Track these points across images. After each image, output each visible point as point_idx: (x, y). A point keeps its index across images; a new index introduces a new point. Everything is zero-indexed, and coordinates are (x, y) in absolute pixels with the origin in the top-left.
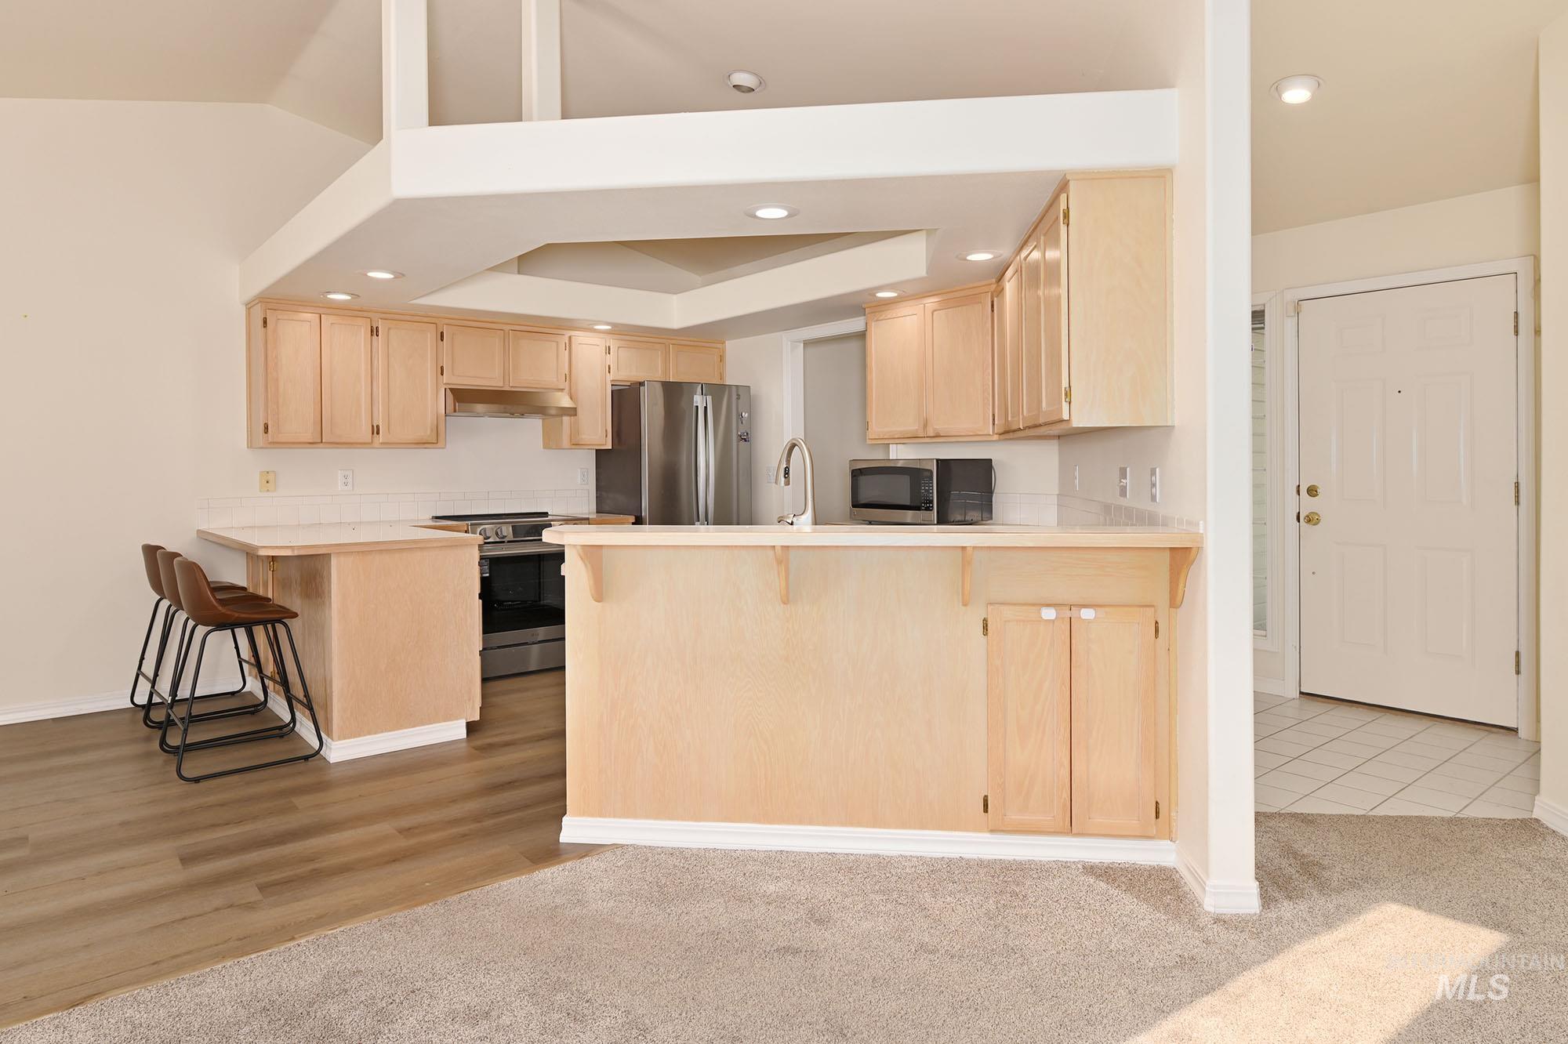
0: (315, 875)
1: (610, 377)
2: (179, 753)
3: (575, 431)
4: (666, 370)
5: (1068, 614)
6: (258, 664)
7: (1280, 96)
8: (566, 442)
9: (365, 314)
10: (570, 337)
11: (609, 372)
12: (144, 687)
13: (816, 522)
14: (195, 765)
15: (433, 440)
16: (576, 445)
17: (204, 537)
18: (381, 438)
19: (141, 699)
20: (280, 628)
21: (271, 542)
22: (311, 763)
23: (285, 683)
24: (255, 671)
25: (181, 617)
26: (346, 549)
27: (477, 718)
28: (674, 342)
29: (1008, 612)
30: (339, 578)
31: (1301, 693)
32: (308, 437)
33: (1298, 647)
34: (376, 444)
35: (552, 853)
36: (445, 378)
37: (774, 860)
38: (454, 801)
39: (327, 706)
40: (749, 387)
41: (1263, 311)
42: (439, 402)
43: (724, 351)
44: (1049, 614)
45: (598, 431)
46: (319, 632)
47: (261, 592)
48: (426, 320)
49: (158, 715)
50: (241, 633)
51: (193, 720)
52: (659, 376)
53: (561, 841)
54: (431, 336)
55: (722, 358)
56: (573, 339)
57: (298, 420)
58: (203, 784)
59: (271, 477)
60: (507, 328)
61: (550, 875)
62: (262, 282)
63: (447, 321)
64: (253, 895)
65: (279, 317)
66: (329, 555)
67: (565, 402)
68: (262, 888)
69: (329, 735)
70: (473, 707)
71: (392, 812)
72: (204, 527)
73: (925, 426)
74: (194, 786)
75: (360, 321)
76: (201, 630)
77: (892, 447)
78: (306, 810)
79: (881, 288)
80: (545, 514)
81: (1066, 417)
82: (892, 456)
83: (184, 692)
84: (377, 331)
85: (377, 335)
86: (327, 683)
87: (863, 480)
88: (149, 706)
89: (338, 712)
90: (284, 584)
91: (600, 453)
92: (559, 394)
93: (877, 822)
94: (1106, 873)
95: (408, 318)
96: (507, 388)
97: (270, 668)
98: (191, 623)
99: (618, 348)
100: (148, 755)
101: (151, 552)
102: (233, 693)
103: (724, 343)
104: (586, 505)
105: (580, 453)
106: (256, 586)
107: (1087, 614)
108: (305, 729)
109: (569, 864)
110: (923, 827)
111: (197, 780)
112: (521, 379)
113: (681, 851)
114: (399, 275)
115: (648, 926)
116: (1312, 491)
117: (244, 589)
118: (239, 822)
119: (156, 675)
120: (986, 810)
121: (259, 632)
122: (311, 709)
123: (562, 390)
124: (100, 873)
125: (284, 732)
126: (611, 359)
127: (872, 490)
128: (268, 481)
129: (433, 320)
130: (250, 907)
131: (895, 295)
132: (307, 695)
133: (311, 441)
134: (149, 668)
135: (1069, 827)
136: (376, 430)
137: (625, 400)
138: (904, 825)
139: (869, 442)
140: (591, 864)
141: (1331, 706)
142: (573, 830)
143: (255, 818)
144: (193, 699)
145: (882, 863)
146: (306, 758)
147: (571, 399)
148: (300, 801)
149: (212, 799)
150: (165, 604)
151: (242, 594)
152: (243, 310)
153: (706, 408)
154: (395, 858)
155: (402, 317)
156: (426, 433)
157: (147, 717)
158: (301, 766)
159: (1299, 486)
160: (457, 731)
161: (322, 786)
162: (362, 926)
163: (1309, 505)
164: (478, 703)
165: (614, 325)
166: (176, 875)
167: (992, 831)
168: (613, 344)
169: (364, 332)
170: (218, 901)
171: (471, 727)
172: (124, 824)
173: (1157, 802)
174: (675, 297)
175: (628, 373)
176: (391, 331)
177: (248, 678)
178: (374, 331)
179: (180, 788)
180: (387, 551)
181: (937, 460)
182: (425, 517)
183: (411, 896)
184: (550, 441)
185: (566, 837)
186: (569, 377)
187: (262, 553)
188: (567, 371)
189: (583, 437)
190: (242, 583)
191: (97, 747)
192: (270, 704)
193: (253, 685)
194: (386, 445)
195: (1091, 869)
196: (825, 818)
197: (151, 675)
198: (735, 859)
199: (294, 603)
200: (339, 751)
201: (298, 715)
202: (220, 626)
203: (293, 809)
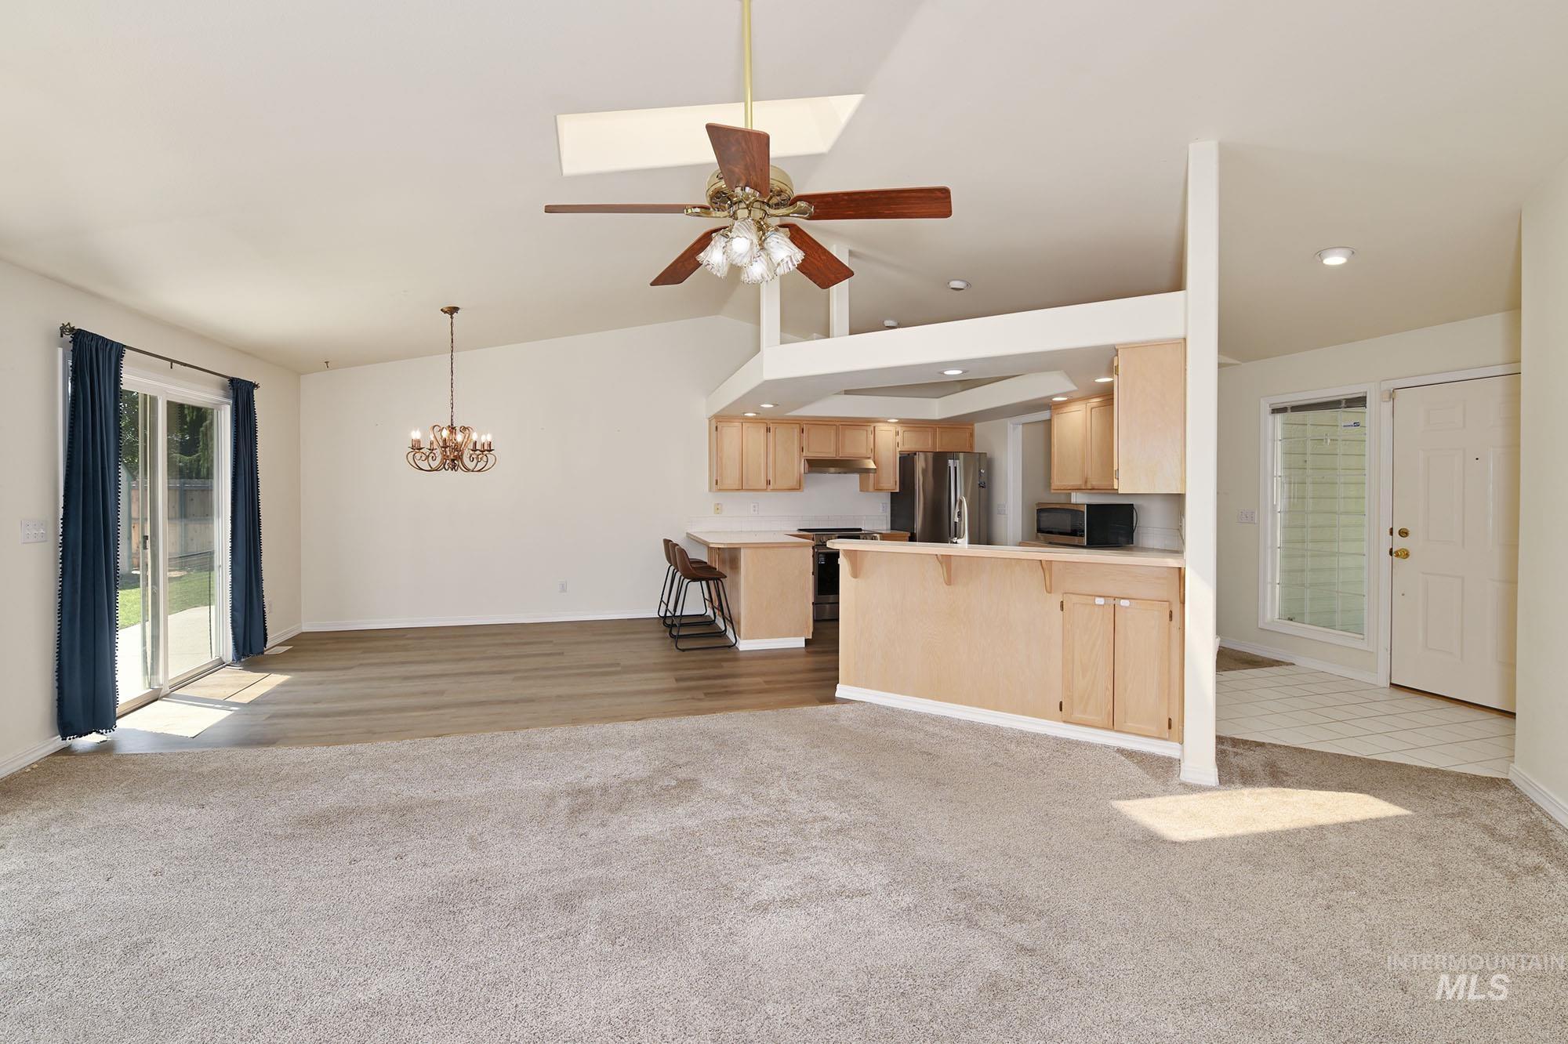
0: (728, 693)
1: (899, 449)
2: (676, 638)
3: (877, 482)
4: (934, 443)
5: (1111, 601)
6: (711, 601)
7: (1322, 261)
8: (871, 488)
9: (763, 422)
10: (874, 427)
12: (663, 607)
13: (971, 542)
14: (683, 645)
15: (798, 487)
16: (878, 490)
17: (691, 538)
18: (771, 487)
19: (662, 614)
20: (720, 583)
21: (718, 540)
22: (732, 649)
23: (722, 610)
24: (720, 613)
25: (678, 574)
26: (748, 546)
27: (811, 637)
28: (939, 426)
29: (1075, 599)
30: (745, 559)
31: (1391, 684)
32: (736, 486)
33: (1389, 649)
35: (832, 700)
37: (937, 720)
38: (791, 673)
39: (739, 623)
40: (986, 453)
41: (1365, 397)
42: (802, 466)
43: (973, 430)
44: (1100, 601)
45: (891, 480)
46: (736, 586)
47: (714, 566)
48: (793, 422)
49: (669, 622)
50: (704, 583)
51: (682, 625)
52: (929, 447)
53: (836, 695)
54: (797, 431)
55: (972, 435)
56: (876, 428)
57: (731, 477)
58: (686, 652)
59: (719, 507)
60: (838, 424)
61: (828, 709)
62: (716, 409)
63: (805, 423)
64: (703, 696)
65: (724, 425)
66: (740, 548)
67: (872, 465)
68: (706, 694)
69: (740, 637)
70: (808, 631)
71: (764, 674)
72: (688, 531)
73: (1086, 482)
74: (681, 653)
75: (762, 425)
76: (686, 581)
77: (1073, 494)
78: (727, 667)
79: (1056, 396)
80: (860, 530)
81: (1116, 487)
82: (1073, 501)
83: (678, 613)
84: (770, 429)
85: (770, 432)
86: (739, 614)
87: (1044, 515)
88: (665, 617)
89: (743, 627)
90: (722, 562)
91: (893, 495)
92: (868, 461)
93: (997, 708)
94: (1130, 754)
95: (786, 422)
96: (838, 458)
97: (716, 604)
98: (682, 578)
99: (903, 432)
100: (663, 638)
101: (667, 542)
102: (701, 615)
103: (973, 425)
104: (884, 526)
105: (881, 494)
106: (711, 562)
107: (1125, 603)
108: (730, 634)
109: (836, 705)
110: (1024, 714)
111: (684, 650)
112: (848, 452)
113: (893, 708)
114: (776, 405)
115: (863, 734)
116: (1404, 533)
117: (706, 563)
118: (700, 669)
119: (668, 602)
120: (1061, 710)
121: (711, 583)
122: (732, 623)
123: (869, 458)
124: (646, 680)
125: (722, 634)
126: (899, 439)
127: (1048, 521)
128: (718, 508)
130: (700, 700)
131: (1066, 399)
132: (730, 617)
133: (737, 488)
134: (665, 599)
135: (1112, 726)
136: (768, 482)
137: (906, 462)
139: (1052, 491)
140: (847, 707)
141: (1413, 695)
142: (841, 691)
143: (705, 668)
144: (681, 616)
145: (997, 729)
146: (729, 647)
147: (875, 463)
148: (725, 664)
149: (689, 659)
150: (672, 568)
151: (704, 565)
152: (708, 421)
153: (956, 468)
154: (760, 692)
155: (782, 421)
156: (793, 483)
157: (664, 623)
158: (727, 650)
159: (1392, 529)
160: (800, 643)
161: (736, 659)
162: (743, 714)
163: (1400, 543)
164: (811, 630)
165: (899, 419)
166: (674, 685)
167: (1064, 722)
168: (900, 429)
169: (763, 430)
170: (688, 696)
171: (807, 641)
172: (655, 664)
173: (1170, 719)
174: (936, 401)
175: (908, 447)
177: (708, 609)
178: (768, 430)
179: (677, 652)
180: (767, 547)
181: (1088, 505)
182: (794, 530)
183: (764, 707)
184: (863, 488)
185: (838, 694)
186: (874, 450)
187: (711, 546)
188: (872, 447)
189: (882, 485)
190: (706, 560)
191: (646, 632)
192: (716, 621)
193: (710, 612)
194: (773, 490)
195: (1121, 751)
196: (969, 703)
197: (666, 602)
198: (920, 717)
199: (727, 571)
200: (744, 645)
201: (728, 627)
202: (694, 580)
203: (722, 667)
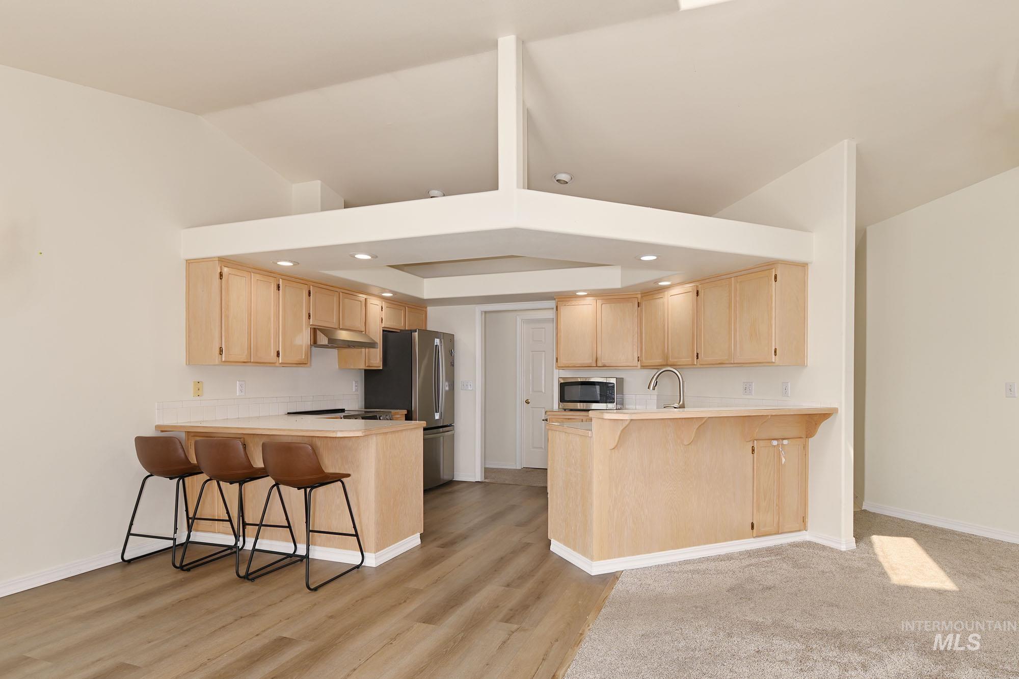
1: (382, 325)
3: (368, 358)
8: (362, 365)
10: (365, 299)
11: (382, 322)
15: (305, 362)
16: (368, 367)
18: (280, 360)
28: (408, 306)
29: (762, 443)
34: (277, 364)
36: (311, 321)
39: (362, 533)
40: (453, 335)
43: (427, 313)
44: (775, 443)
45: (378, 358)
48: (302, 281)
54: (304, 293)
55: (426, 317)
56: (367, 301)
57: (238, 347)
60: (339, 290)
63: (312, 283)
70: (421, 525)
73: (596, 361)
75: (271, 280)
80: (344, 410)
87: (568, 388)
91: (367, 372)
95: (294, 280)
103: (426, 308)
104: (360, 404)
107: (785, 442)
112: (345, 324)
120: (752, 529)
123: (362, 332)
126: (383, 314)
129: (306, 282)
131: (586, 294)
133: (245, 361)
137: (388, 339)
138: (726, 540)
142: (599, 568)
156: (302, 357)
160: (417, 540)
167: (755, 537)
168: (384, 305)
169: (273, 287)
173: (803, 517)
174: (425, 280)
175: (390, 324)
176: (286, 288)
178: (278, 288)
186: (366, 324)
194: (284, 365)
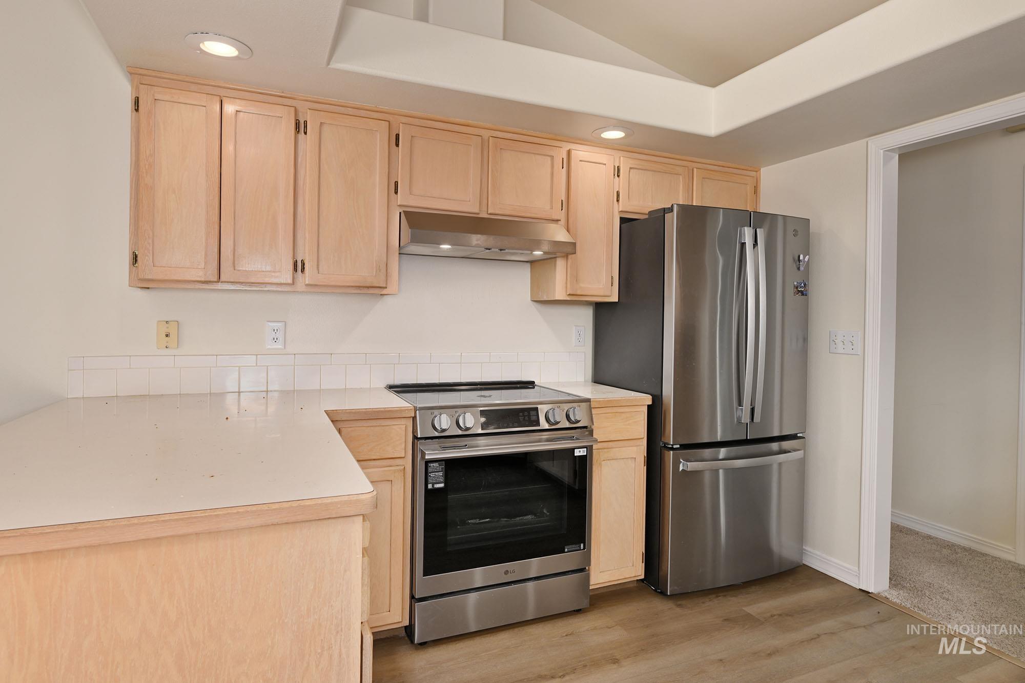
1: (618, 208)
8: (559, 292)
9: (289, 102)
10: (570, 151)
11: (618, 201)
15: (381, 284)
16: (573, 296)
18: (306, 277)
28: (698, 165)
32: (199, 275)
34: (300, 286)
36: (401, 199)
40: (809, 219)
42: (390, 231)
43: (758, 182)
45: (600, 275)
48: (373, 115)
54: (380, 141)
55: (756, 190)
56: (574, 153)
57: (185, 247)
59: (171, 329)
60: (486, 134)
63: (404, 120)
65: (158, 96)
67: (561, 236)
75: (279, 111)
84: (306, 127)
85: (305, 133)
91: (601, 309)
92: (553, 226)
95: (350, 111)
96: (483, 215)
99: (630, 168)
103: (757, 171)
105: (574, 309)
112: (503, 204)
123: (557, 221)
126: (620, 184)
128: (169, 334)
129: (387, 117)
133: (206, 279)
136: (300, 267)
147: (568, 231)
153: (755, 245)
155: (342, 110)
168: (623, 162)
175: (643, 201)
176: (326, 128)
178: (300, 127)
184: (539, 294)
186: (566, 204)
188: (563, 197)
189: (582, 285)
194: (314, 288)
